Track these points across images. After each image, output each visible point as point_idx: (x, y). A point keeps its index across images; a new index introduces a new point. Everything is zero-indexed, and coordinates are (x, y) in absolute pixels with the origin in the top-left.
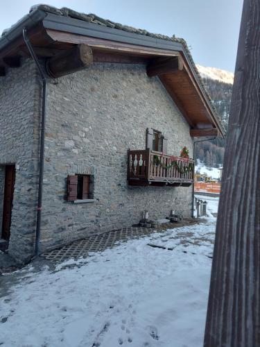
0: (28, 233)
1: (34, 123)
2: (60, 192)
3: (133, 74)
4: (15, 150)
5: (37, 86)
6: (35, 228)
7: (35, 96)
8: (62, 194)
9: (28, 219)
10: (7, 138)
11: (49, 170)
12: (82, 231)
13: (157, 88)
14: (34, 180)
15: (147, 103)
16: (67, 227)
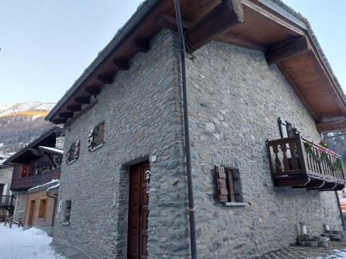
0: (180, 249)
1: (174, 98)
2: (209, 189)
3: (255, 60)
4: (147, 141)
5: (175, 59)
6: (189, 240)
7: (173, 70)
8: (211, 192)
9: (179, 226)
10: (134, 131)
11: (195, 158)
12: (239, 250)
13: (277, 77)
14: (181, 169)
15: (272, 91)
16: (222, 242)
